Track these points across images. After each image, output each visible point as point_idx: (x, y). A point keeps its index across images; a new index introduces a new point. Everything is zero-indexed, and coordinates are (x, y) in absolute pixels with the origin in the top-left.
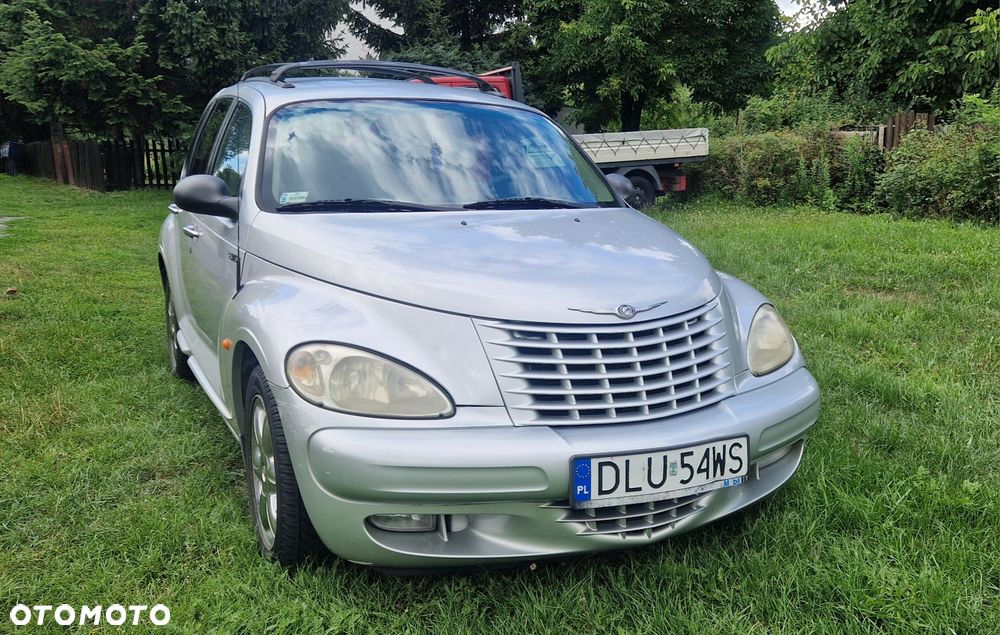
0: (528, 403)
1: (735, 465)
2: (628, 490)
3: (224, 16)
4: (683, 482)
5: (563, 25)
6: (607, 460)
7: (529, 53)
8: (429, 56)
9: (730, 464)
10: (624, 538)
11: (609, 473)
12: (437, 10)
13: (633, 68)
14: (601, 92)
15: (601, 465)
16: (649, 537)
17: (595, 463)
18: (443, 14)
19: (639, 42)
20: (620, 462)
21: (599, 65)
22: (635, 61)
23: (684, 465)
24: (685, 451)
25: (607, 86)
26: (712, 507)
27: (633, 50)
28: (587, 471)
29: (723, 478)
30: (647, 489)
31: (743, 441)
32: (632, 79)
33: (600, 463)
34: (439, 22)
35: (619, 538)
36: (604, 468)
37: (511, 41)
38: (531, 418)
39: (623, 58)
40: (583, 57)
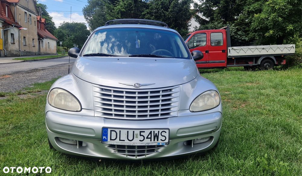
0: (100, 110)
1: (163, 138)
2: (120, 140)
3: (159, 17)
4: (140, 141)
5: (255, 15)
6: (113, 130)
7: (244, 23)
8: (213, 26)
9: (160, 137)
10: (127, 156)
11: (114, 134)
12: (217, 13)
13: (278, 27)
14: (266, 35)
15: (111, 131)
16: (136, 158)
17: (109, 130)
18: (218, 14)
19: (280, 19)
20: (118, 131)
21: (267, 27)
22: (279, 25)
23: (141, 135)
24: (142, 131)
25: (269, 33)
26: (164, 152)
27: (278, 21)
28: (106, 132)
29: (158, 142)
30: (127, 141)
31: (167, 131)
32: (277, 31)
33: (111, 130)
34: (217, 16)
35: (125, 156)
36: (112, 132)
37: (238, 20)
38: (100, 115)
39: (274, 24)
40: (261, 24)
